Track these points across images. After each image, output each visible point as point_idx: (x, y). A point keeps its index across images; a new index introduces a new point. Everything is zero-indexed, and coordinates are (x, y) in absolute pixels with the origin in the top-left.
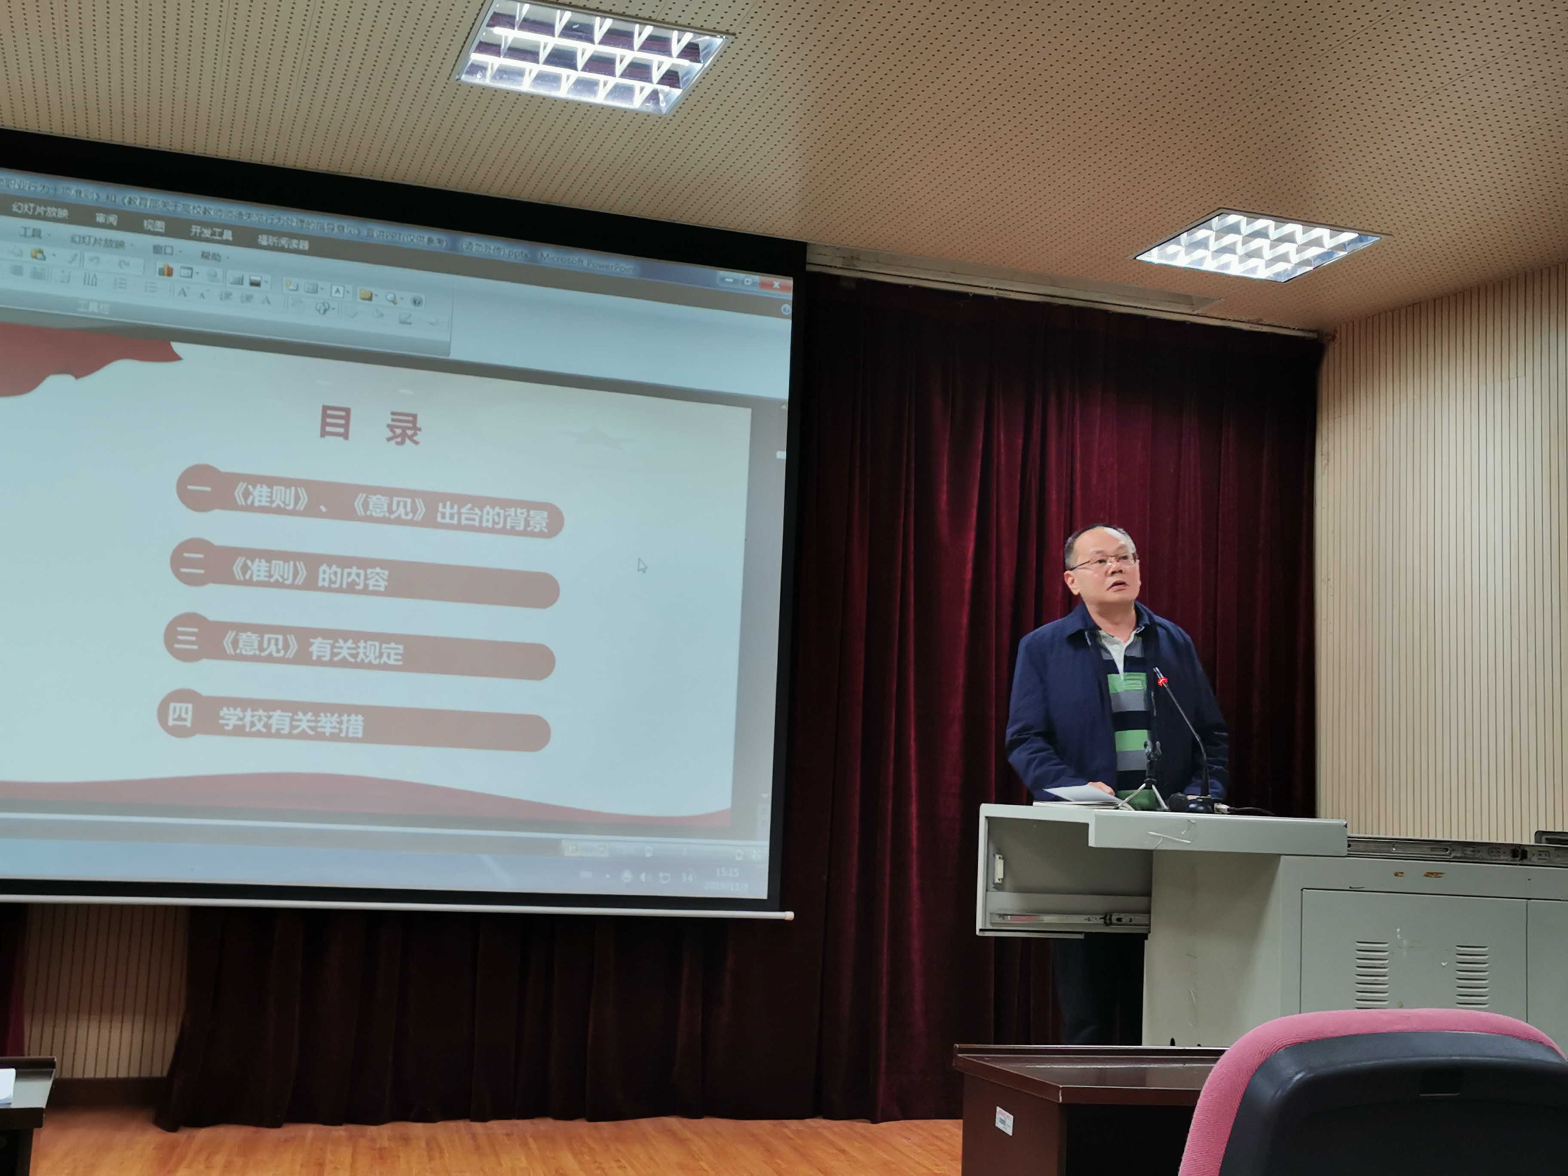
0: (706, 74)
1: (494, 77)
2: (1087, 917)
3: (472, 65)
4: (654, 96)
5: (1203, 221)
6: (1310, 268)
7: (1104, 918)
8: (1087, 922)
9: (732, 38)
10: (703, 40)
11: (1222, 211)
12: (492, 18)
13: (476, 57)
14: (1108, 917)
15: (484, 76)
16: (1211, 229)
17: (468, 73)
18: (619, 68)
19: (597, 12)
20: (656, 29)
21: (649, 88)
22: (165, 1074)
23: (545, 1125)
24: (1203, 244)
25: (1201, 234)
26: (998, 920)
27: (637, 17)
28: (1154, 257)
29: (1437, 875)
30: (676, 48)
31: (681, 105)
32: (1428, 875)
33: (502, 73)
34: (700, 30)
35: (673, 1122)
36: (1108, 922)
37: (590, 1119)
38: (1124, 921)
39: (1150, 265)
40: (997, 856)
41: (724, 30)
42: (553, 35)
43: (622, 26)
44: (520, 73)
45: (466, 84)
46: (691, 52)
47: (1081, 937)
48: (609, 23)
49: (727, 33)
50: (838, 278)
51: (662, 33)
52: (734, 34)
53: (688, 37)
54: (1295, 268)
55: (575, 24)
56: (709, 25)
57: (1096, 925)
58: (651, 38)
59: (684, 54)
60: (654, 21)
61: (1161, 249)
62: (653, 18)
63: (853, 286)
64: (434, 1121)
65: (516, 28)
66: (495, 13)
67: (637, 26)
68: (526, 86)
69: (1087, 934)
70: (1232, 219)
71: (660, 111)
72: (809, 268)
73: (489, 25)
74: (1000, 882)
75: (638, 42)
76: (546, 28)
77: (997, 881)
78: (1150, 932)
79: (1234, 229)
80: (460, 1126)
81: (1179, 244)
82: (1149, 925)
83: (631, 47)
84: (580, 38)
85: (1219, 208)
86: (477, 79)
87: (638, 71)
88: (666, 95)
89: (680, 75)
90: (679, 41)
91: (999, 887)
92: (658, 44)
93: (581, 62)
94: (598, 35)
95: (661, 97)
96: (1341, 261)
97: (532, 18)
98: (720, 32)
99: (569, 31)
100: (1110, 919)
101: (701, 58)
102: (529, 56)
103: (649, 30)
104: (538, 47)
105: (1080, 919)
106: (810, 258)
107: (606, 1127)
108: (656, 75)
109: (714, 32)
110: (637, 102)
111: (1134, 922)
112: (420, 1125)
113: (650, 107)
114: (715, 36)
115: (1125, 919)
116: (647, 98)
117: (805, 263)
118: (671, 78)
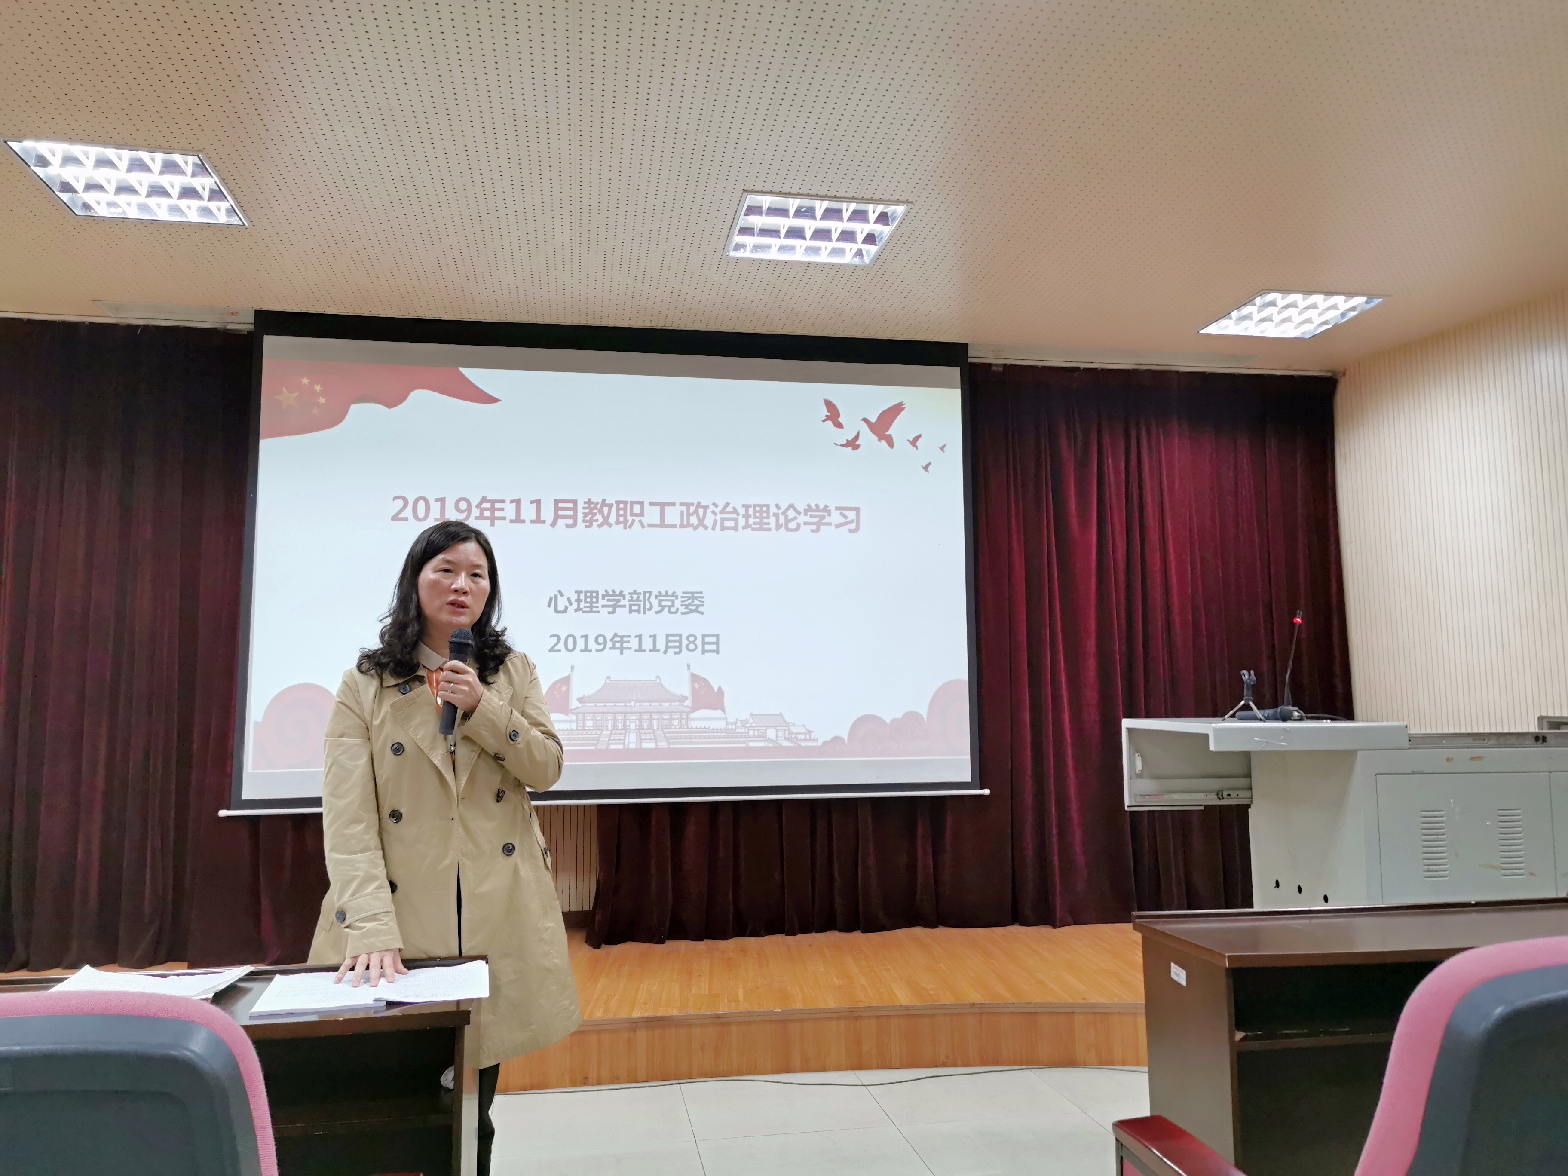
0: (893, 234)
1: (752, 251)
2: (1205, 794)
3: (737, 244)
4: (859, 253)
5: (1249, 301)
6: (1330, 326)
7: (1218, 794)
8: (1205, 797)
9: (910, 205)
10: (890, 209)
11: (1262, 292)
12: (747, 210)
13: (738, 239)
14: (1220, 794)
15: (745, 251)
16: (1255, 305)
17: (734, 250)
18: (835, 236)
19: (818, 197)
20: (859, 204)
21: (855, 247)
22: (591, 909)
23: (833, 936)
24: (1248, 317)
25: (1246, 310)
26: (1139, 799)
27: (844, 197)
28: (1213, 329)
29: (1479, 758)
30: (872, 217)
31: (876, 259)
32: (1472, 759)
33: (756, 248)
34: (889, 202)
35: (918, 931)
36: (1221, 797)
37: (864, 931)
38: (1232, 796)
39: (1209, 335)
40: (1137, 755)
41: (905, 200)
42: (788, 217)
43: (835, 205)
44: (769, 247)
45: (734, 258)
46: (883, 218)
47: (1202, 808)
48: (826, 204)
49: (907, 202)
50: (990, 365)
51: (862, 207)
52: (912, 202)
53: (880, 208)
54: (1316, 328)
55: (803, 208)
56: (894, 198)
57: (1212, 800)
58: (855, 212)
59: (877, 221)
60: (857, 199)
61: (1218, 324)
62: (856, 197)
63: (1001, 369)
64: (762, 936)
65: (764, 215)
66: (748, 206)
67: (845, 204)
68: (773, 255)
69: (1205, 806)
70: (1270, 297)
71: (864, 263)
72: (970, 360)
73: (745, 215)
74: (1140, 772)
75: (846, 215)
76: (783, 212)
77: (1138, 772)
78: (1252, 803)
79: (1273, 304)
80: (779, 938)
81: (1231, 319)
82: (1252, 798)
83: (841, 219)
84: (807, 217)
85: (1262, 290)
86: (740, 254)
87: (847, 236)
88: (868, 252)
89: (876, 236)
90: (873, 211)
91: (1140, 776)
92: (859, 216)
93: (808, 234)
94: (819, 213)
95: (864, 253)
96: (1355, 318)
97: (773, 206)
98: (903, 202)
99: (799, 213)
100: (1222, 796)
101: (890, 223)
102: (774, 234)
103: (853, 206)
104: (780, 227)
105: (1200, 796)
106: (971, 353)
107: (874, 937)
108: (860, 237)
109: (898, 202)
110: (848, 259)
111: (1240, 796)
112: (753, 939)
113: (857, 261)
114: (899, 205)
115: (1233, 794)
116: (855, 255)
117: (967, 357)
118: (870, 239)
